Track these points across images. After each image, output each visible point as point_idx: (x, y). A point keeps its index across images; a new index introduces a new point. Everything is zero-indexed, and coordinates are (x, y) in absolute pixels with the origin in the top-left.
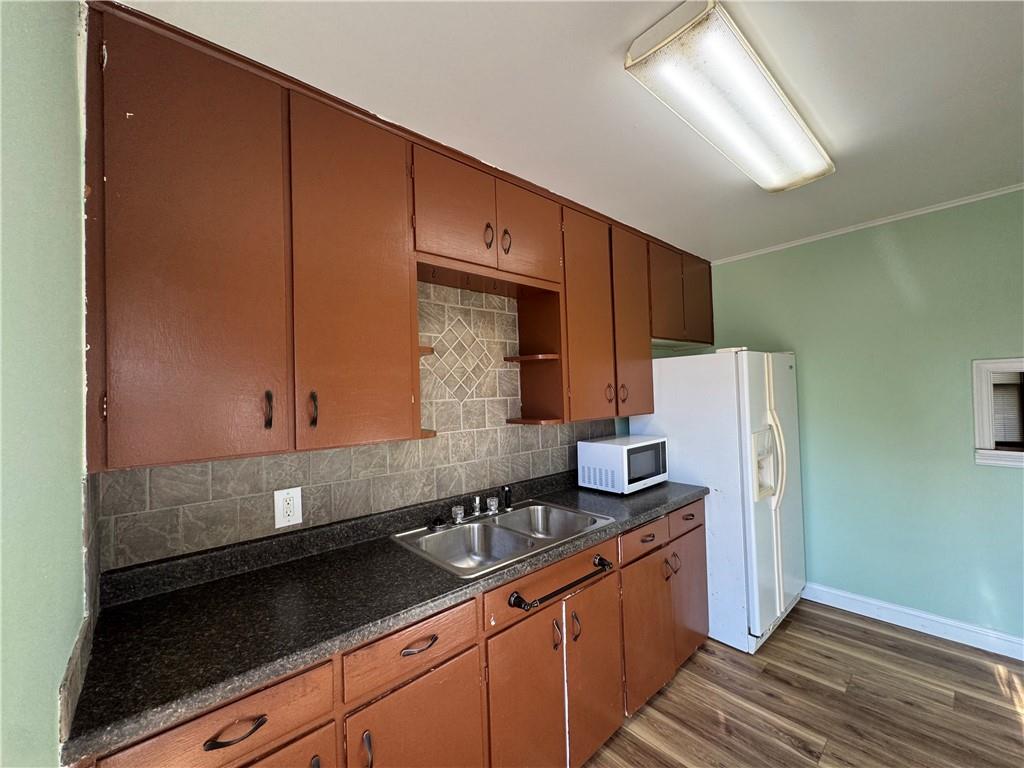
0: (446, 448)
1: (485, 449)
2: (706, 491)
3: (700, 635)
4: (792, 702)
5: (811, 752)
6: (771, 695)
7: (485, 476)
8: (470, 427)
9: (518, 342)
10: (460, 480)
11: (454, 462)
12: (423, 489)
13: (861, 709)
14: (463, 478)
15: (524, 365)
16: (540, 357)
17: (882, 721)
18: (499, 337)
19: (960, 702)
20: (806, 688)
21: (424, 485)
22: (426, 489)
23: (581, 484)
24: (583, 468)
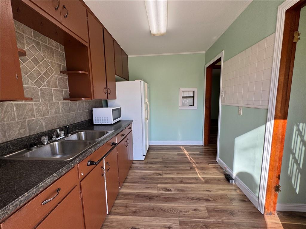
0: (32, 110)
1: (54, 111)
2: (132, 121)
3: (132, 160)
4: (154, 167)
5: (161, 175)
6: (150, 167)
7: (55, 123)
8: (45, 101)
9: (66, 65)
10: (42, 125)
11: (37, 117)
12: (19, 130)
13: (166, 162)
14: (44, 124)
15: (69, 75)
16: (80, 72)
17: (170, 163)
18: (57, 61)
19: (178, 155)
20: (156, 163)
21: (20, 129)
22: (22, 131)
23: (94, 123)
24: (95, 117)
